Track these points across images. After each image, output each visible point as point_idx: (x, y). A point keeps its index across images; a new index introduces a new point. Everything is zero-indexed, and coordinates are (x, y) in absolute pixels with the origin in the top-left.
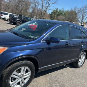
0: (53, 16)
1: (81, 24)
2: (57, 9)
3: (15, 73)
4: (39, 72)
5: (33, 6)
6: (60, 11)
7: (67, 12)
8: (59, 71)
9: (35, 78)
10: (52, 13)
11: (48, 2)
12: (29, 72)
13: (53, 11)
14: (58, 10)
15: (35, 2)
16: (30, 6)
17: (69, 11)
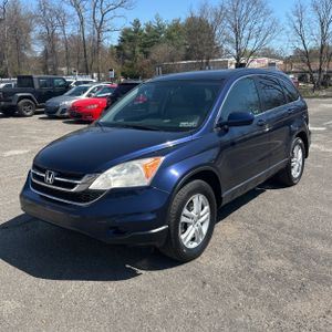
0: (128, 52)
1: (238, 60)
2: (137, 23)
3: (186, 211)
4: (224, 203)
5: (44, 30)
6: (149, 28)
7: (176, 27)
8: (252, 202)
9: (218, 221)
10: (122, 40)
11: (98, 4)
12: (207, 208)
13: (124, 34)
14: (142, 27)
15: (48, 12)
16: (30, 31)
17: (182, 21)
